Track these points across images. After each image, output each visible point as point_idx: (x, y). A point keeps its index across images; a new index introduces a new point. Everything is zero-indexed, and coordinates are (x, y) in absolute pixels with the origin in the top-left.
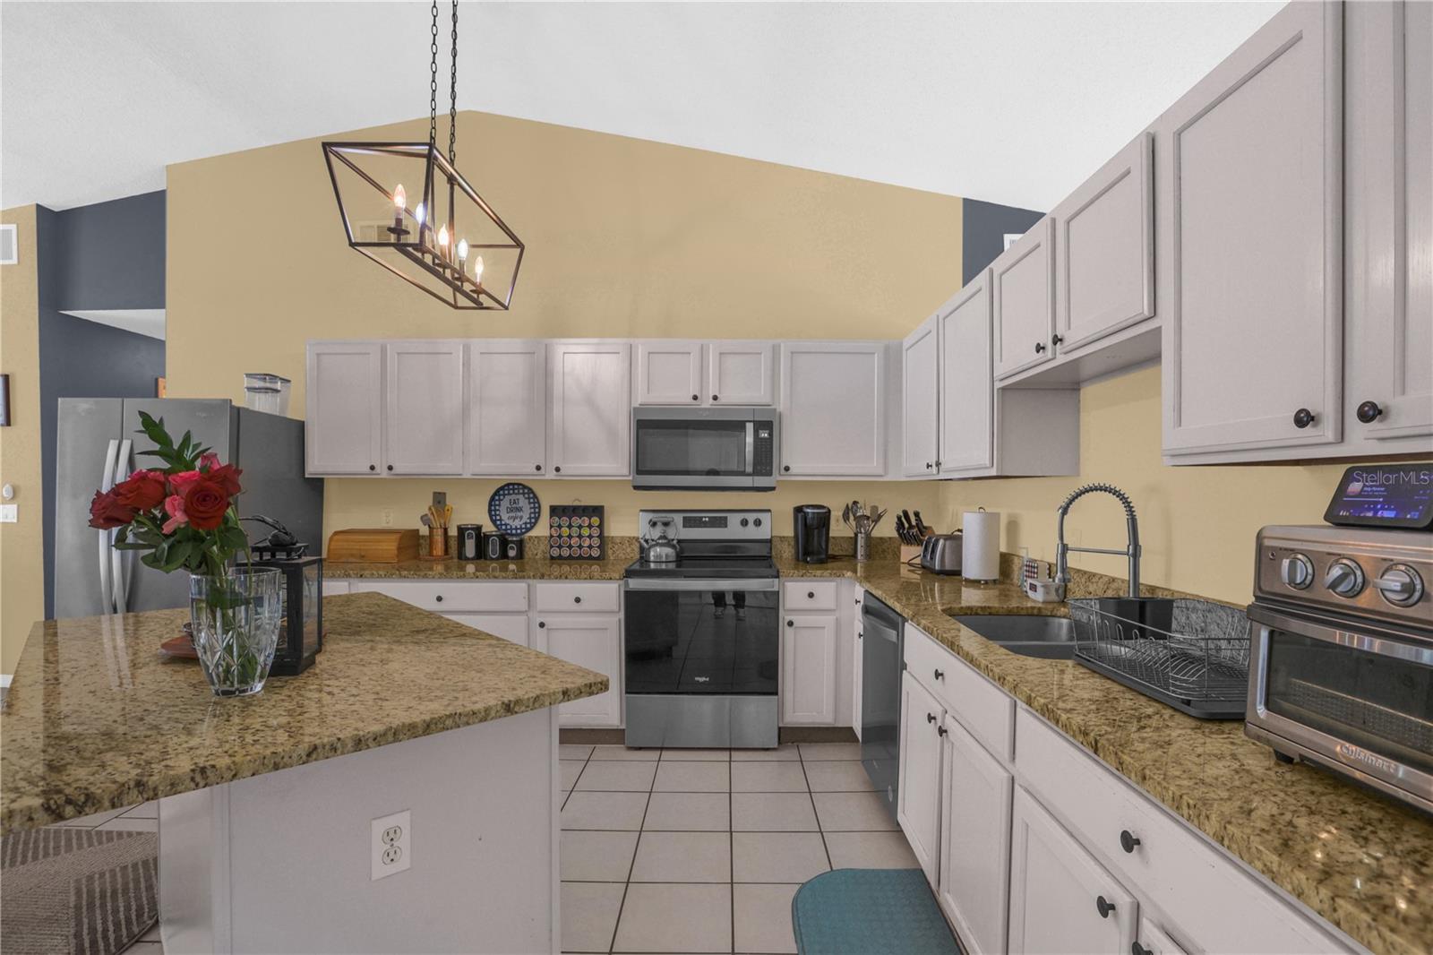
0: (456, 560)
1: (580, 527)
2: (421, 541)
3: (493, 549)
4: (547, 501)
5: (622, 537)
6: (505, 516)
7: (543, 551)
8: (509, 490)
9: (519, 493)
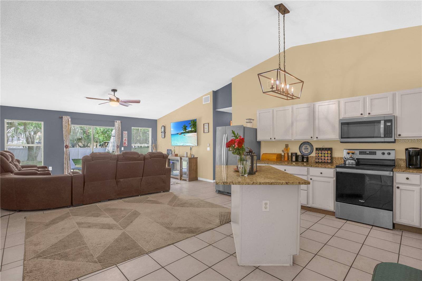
0: (290, 161)
1: (324, 154)
2: (282, 157)
3: (300, 159)
4: (315, 146)
5: (338, 157)
6: (303, 151)
7: (314, 160)
8: (305, 143)
9: (307, 144)
